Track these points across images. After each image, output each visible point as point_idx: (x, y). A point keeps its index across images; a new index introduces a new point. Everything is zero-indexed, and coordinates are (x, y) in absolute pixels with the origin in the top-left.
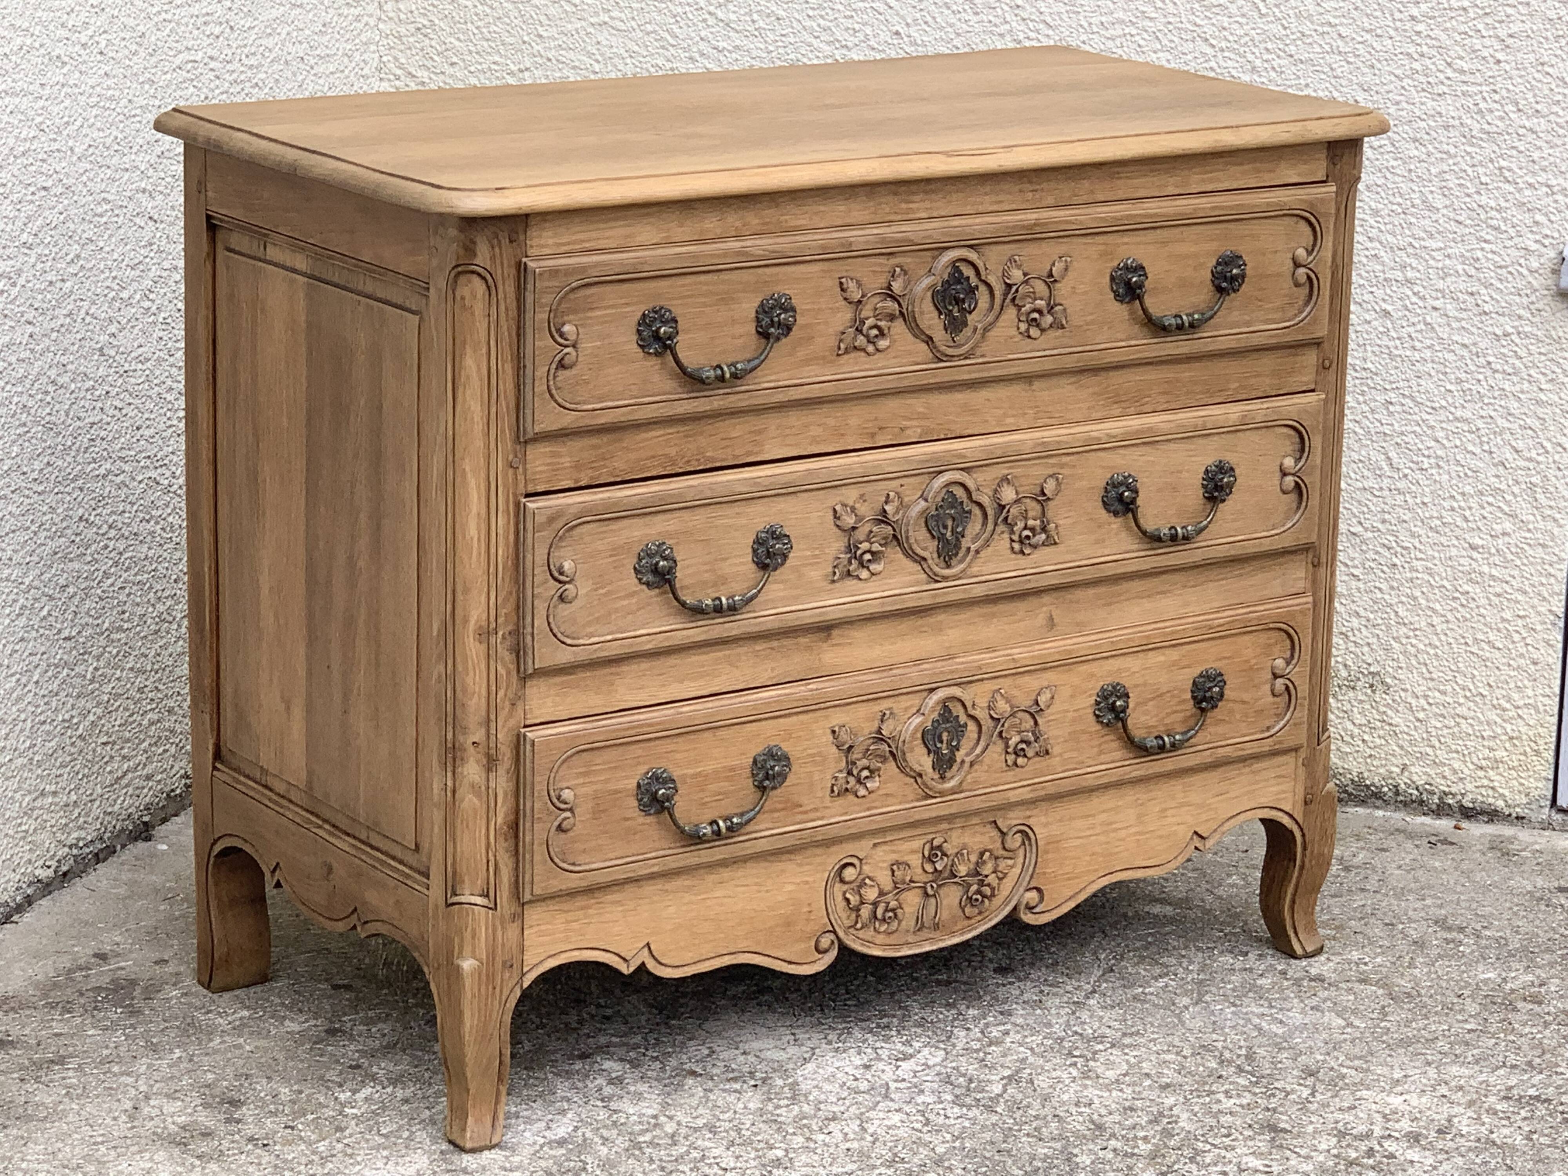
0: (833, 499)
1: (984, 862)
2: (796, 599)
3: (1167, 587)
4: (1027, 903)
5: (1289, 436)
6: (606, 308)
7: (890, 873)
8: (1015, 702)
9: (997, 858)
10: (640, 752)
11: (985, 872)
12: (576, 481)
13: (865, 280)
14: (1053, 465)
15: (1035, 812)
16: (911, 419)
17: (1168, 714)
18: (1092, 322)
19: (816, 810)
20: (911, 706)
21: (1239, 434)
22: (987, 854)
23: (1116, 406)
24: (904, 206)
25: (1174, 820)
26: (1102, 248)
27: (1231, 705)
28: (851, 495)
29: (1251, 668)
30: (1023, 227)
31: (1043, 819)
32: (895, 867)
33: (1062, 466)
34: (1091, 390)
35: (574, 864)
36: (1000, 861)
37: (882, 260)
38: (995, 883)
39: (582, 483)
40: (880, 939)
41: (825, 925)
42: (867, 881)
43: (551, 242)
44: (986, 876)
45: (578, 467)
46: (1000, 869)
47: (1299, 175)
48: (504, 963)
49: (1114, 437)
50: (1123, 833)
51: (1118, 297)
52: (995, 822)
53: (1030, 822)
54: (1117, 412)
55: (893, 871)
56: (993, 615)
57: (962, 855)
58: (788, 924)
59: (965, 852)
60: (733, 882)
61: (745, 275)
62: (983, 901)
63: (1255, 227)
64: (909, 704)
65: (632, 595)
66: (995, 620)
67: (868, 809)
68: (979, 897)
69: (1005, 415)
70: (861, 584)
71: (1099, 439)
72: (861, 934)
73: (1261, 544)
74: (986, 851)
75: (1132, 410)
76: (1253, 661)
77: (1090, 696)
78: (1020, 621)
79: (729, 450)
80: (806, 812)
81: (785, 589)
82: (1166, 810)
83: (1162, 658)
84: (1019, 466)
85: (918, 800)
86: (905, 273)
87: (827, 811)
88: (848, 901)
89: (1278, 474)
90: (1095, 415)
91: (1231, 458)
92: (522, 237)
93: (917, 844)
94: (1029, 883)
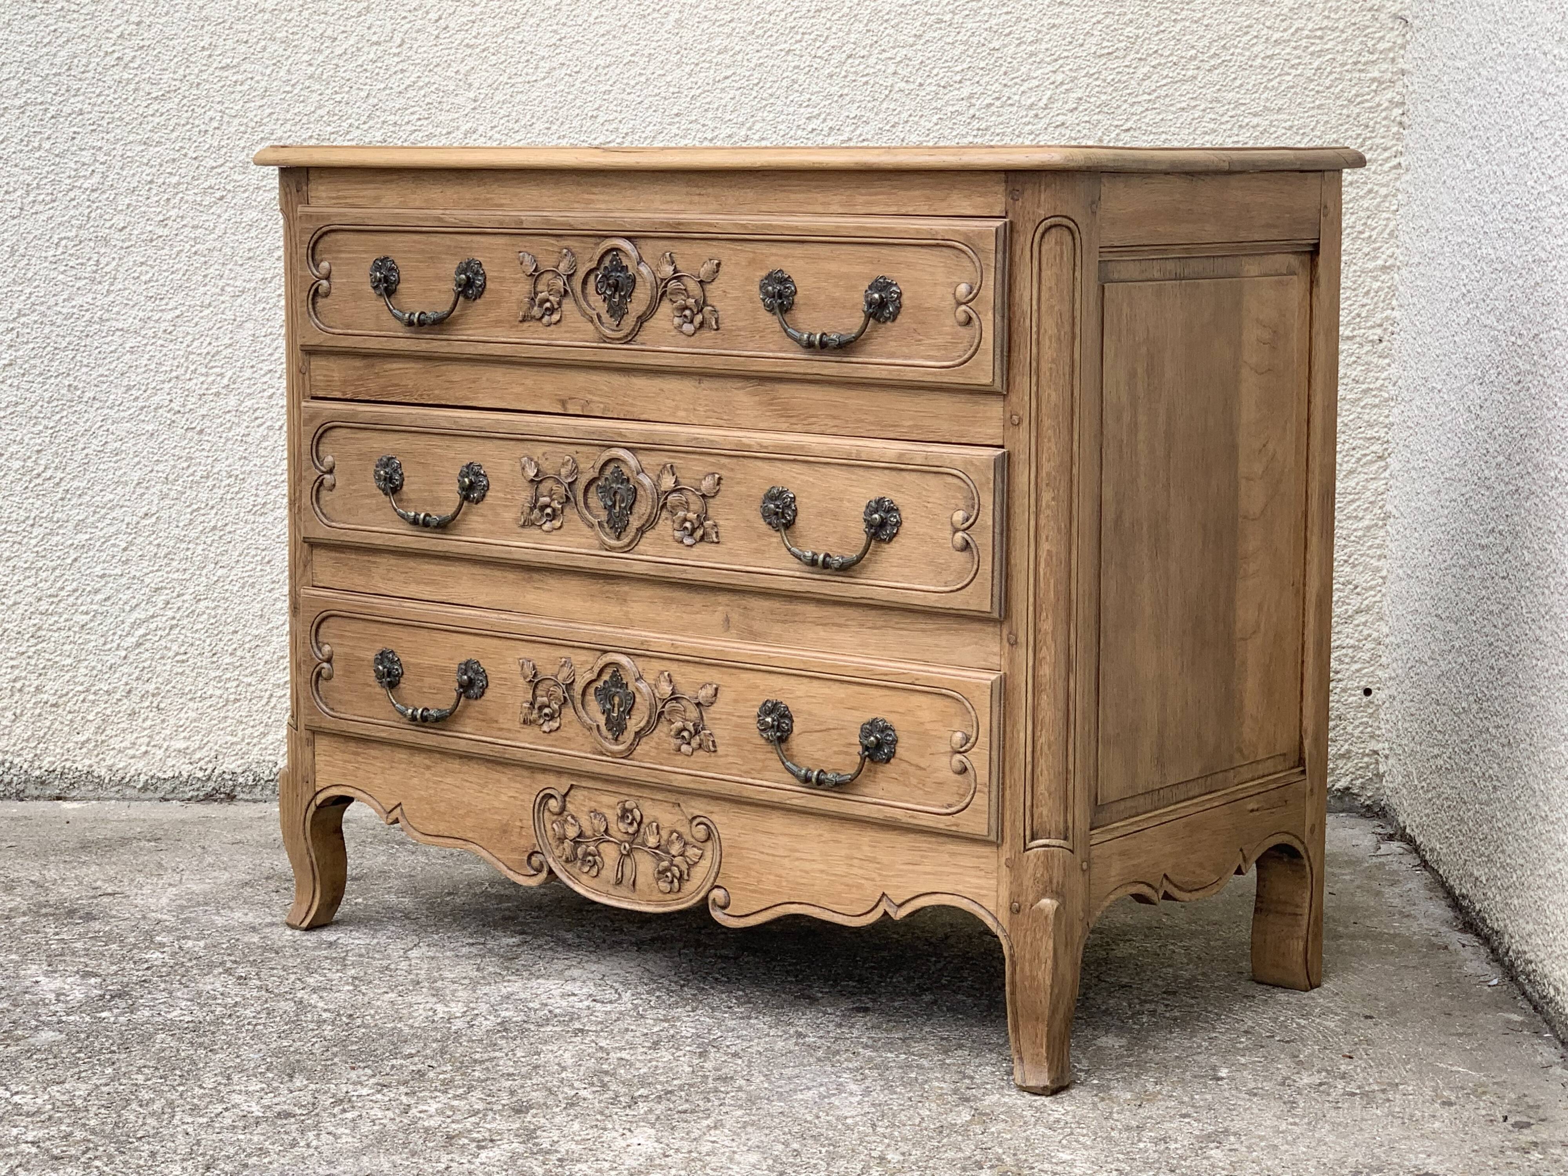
0: (520, 450)
1: (673, 843)
2: (492, 534)
3: (842, 621)
4: (715, 900)
5: (960, 487)
6: (349, 252)
7: (589, 819)
8: (678, 687)
9: (686, 844)
10: (376, 631)
11: (673, 852)
12: (344, 393)
13: (540, 257)
14: (713, 464)
15: (716, 809)
16: (594, 395)
17: (835, 753)
18: (744, 328)
19: (509, 730)
20: (587, 662)
21: (904, 474)
22: (675, 835)
23: (783, 419)
24: (586, 196)
25: (861, 872)
26: (751, 255)
27: (904, 765)
28: (539, 450)
29: (926, 733)
30: (669, 225)
31: (725, 820)
32: (593, 815)
33: (723, 467)
34: (757, 398)
35: (332, 709)
36: (688, 848)
37: (552, 241)
38: (684, 867)
39: (348, 396)
40: (584, 878)
41: (534, 845)
42: (569, 818)
43: (324, 195)
44: (674, 856)
45: (345, 382)
46: (687, 854)
47: (975, 207)
48: (303, 778)
49: (766, 447)
50: (807, 866)
51: (771, 309)
52: (679, 805)
53: (715, 818)
54: (784, 426)
55: (591, 818)
56: (672, 600)
57: (652, 826)
58: (505, 830)
59: (655, 824)
60: (461, 775)
61: (447, 240)
62: (673, 880)
63: (910, 254)
64: (584, 658)
65: (373, 496)
66: (674, 606)
67: (553, 746)
68: (670, 874)
69: (677, 408)
70: (544, 535)
71: (749, 446)
72: (568, 866)
73: (925, 597)
74: (675, 831)
75: (799, 427)
76: (928, 726)
77: (754, 706)
78: (697, 613)
79: (451, 392)
80: (501, 729)
81: (484, 523)
82: (853, 858)
83: (827, 691)
84: (680, 458)
85: (594, 753)
86: (573, 255)
87: (518, 735)
88: (554, 831)
89: (949, 527)
90: (761, 425)
91: (898, 499)
92: (305, 188)
93: (613, 800)
94: (715, 880)
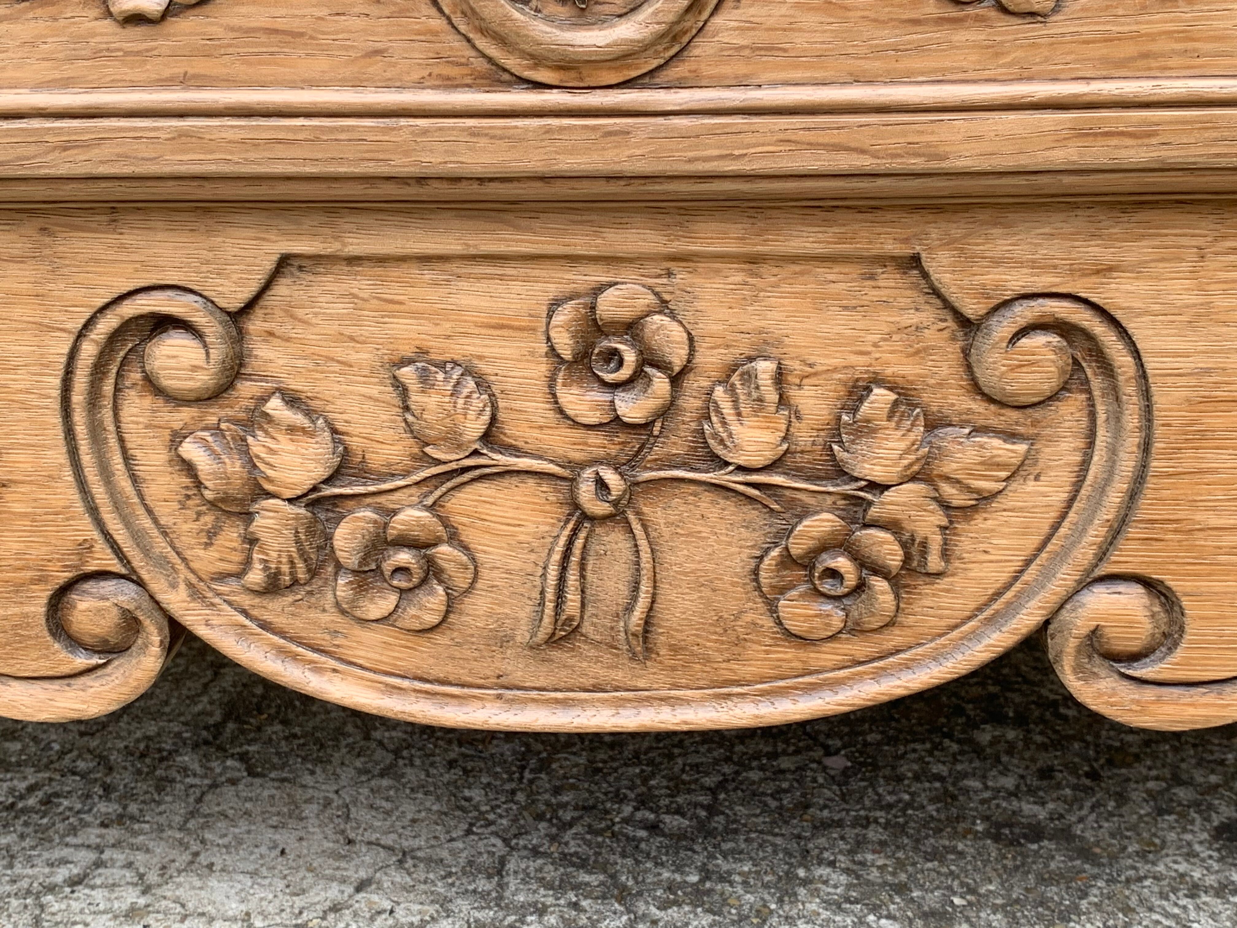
4: (1095, 633)
7: (391, 395)
32: (407, 373)
41: (85, 547)
44: (876, 487)
52: (915, 261)
55: (403, 391)
57: (749, 377)
62: (861, 587)
68: (842, 563)
74: (877, 380)
88: (189, 468)
94: (1102, 556)
